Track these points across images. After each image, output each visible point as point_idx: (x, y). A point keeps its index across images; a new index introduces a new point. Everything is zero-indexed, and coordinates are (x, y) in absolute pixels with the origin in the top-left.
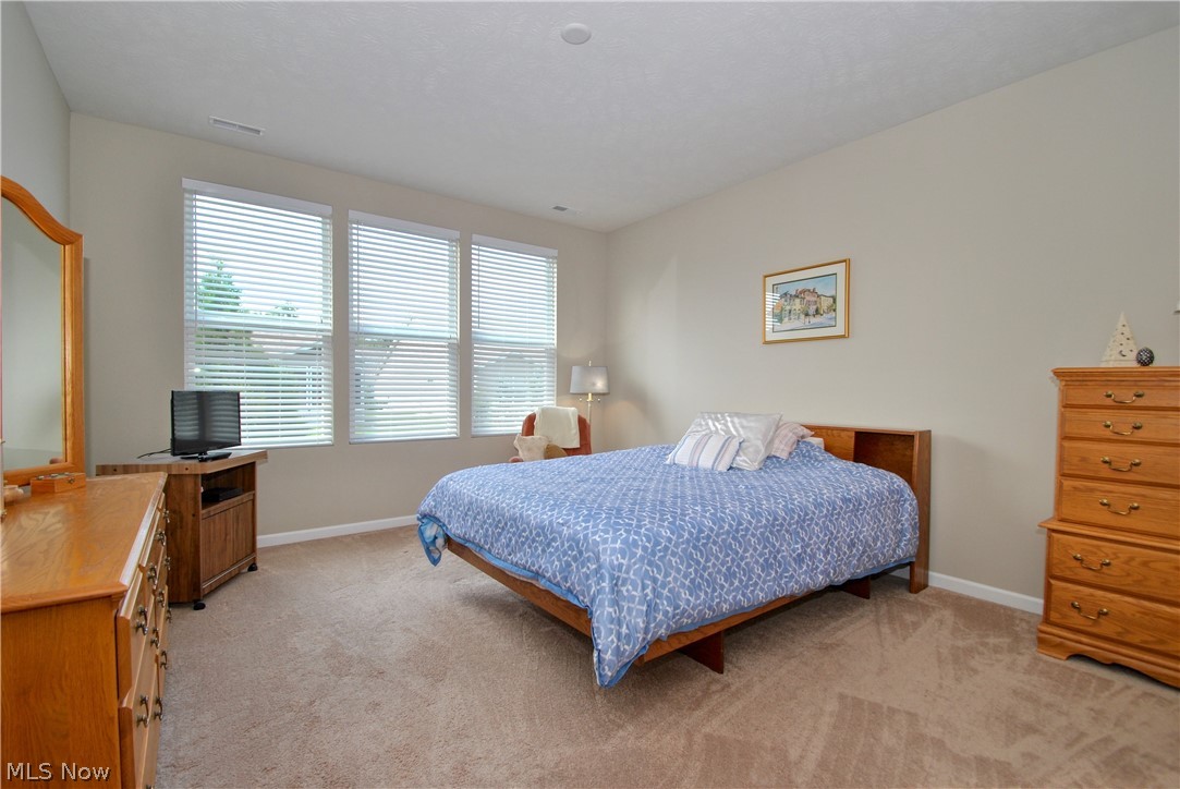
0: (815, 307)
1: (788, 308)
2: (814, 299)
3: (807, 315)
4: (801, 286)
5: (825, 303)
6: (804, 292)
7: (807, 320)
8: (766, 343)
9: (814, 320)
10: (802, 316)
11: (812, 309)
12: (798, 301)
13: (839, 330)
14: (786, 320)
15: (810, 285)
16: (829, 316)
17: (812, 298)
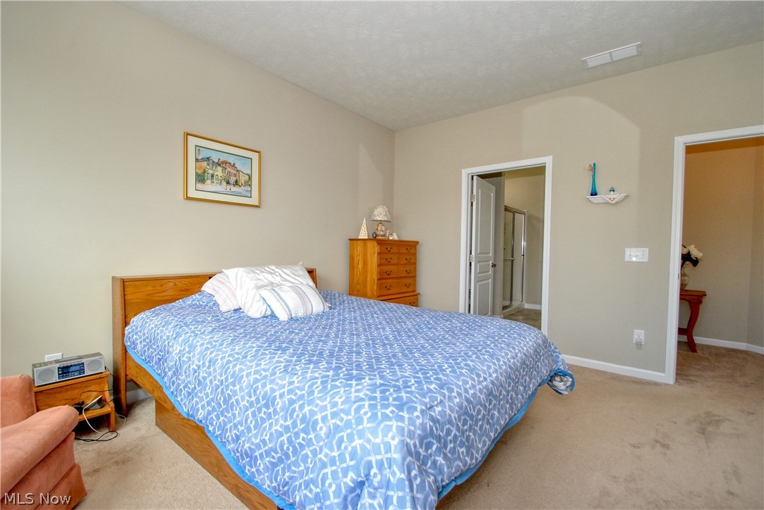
0: (235, 179)
1: (211, 172)
2: (235, 172)
3: (228, 183)
4: (223, 157)
5: (243, 179)
6: (226, 162)
7: (228, 187)
8: (188, 198)
9: (234, 189)
10: (224, 183)
11: (233, 180)
12: (220, 169)
13: (254, 200)
14: (209, 182)
15: (231, 160)
16: (246, 188)
17: (233, 171)
